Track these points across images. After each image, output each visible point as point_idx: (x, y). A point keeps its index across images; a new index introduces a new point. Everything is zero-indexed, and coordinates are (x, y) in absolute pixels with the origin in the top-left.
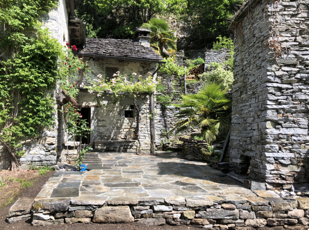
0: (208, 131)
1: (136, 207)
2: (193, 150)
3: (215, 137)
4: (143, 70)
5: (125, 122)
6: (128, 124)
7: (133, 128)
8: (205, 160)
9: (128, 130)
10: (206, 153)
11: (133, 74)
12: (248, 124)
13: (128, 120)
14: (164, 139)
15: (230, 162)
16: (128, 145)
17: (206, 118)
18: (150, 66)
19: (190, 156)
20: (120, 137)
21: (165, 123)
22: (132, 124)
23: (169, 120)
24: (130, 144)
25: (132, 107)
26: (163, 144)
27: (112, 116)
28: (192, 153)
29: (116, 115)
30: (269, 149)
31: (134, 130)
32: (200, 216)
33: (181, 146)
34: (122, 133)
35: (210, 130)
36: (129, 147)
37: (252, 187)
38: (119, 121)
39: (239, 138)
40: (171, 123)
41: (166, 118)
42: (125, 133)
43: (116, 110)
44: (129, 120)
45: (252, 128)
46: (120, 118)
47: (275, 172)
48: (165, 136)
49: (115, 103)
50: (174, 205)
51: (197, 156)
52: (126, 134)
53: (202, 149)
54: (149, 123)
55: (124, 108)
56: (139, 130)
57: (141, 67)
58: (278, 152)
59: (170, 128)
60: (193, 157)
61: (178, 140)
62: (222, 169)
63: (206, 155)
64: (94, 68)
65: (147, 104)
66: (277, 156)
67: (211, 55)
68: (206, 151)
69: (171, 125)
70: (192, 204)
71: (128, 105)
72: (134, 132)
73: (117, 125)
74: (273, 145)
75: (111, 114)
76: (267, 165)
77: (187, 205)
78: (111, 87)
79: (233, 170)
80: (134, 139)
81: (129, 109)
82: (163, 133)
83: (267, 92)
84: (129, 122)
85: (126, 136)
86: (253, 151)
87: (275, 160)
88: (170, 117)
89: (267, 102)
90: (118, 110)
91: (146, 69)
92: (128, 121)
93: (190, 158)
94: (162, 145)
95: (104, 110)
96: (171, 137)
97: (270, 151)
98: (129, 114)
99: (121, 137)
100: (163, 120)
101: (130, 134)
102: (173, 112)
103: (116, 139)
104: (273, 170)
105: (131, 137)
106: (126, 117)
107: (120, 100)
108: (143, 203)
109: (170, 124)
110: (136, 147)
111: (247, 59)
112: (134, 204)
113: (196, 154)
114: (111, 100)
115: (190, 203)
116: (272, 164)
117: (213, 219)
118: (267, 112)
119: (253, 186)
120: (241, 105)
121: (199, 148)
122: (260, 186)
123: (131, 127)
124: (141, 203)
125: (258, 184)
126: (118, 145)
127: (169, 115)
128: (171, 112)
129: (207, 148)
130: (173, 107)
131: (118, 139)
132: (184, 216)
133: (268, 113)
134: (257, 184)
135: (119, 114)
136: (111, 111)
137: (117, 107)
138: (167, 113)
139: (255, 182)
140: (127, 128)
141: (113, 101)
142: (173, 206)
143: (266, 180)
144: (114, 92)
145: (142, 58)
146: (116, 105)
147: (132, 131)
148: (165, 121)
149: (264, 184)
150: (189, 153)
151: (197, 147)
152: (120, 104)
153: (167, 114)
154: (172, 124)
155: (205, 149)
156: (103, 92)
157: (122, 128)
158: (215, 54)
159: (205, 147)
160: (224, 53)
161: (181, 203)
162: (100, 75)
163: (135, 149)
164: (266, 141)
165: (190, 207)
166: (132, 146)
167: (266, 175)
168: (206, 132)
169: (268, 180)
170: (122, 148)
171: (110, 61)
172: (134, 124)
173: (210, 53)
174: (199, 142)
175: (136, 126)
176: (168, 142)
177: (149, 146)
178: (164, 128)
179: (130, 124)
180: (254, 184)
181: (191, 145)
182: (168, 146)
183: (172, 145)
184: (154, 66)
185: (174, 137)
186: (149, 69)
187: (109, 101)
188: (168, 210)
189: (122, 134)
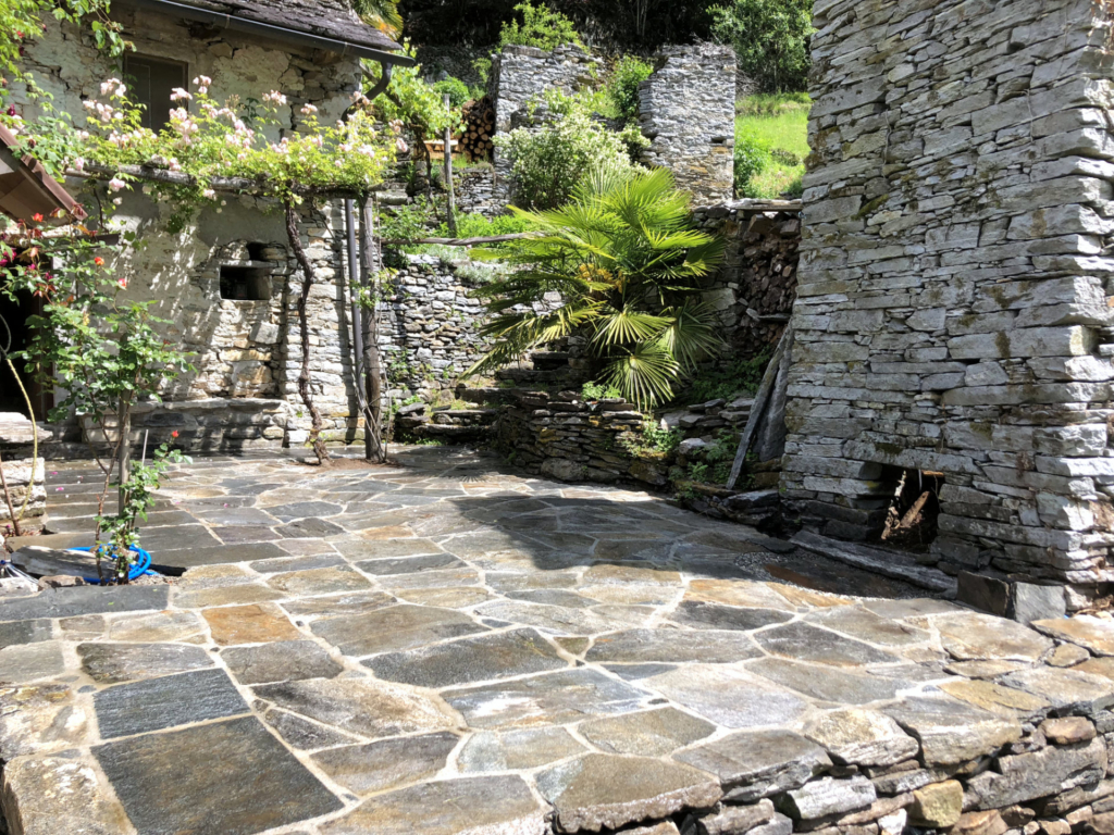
0: (633, 362)
1: (717, 818)
2: (581, 440)
3: (668, 388)
4: (301, 87)
5: (224, 317)
6: (239, 326)
7: (264, 345)
8: (635, 480)
9: (238, 354)
10: (636, 450)
11: (266, 97)
12: (923, 337)
13: (237, 312)
14: (398, 392)
15: (791, 488)
16: (247, 424)
17: (620, 309)
18: (334, 72)
19: (567, 463)
20: (204, 386)
21: (402, 329)
22: (256, 326)
23: (417, 312)
24: (255, 418)
25: (255, 251)
26: (398, 415)
27: (161, 291)
28: (573, 452)
29: (180, 288)
30: (1079, 443)
31: (267, 357)
32: (975, 799)
33: (475, 422)
34: (209, 367)
35: (639, 356)
36: (250, 431)
37: (1020, 608)
38: (198, 315)
39: (855, 395)
40: (424, 329)
41: (403, 306)
42: (226, 368)
43: (183, 264)
44: (244, 309)
45: (949, 355)
46: (201, 302)
47: (1096, 538)
48: (403, 380)
49: (175, 228)
50: (874, 766)
51: (595, 463)
52: (230, 372)
53: (624, 434)
54: (336, 326)
55: (219, 254)
56: (290, 355)
57: (292, 72)
58: (1105, 455)
59: (421, 349)
60: (580, 470)
61: (452, 396)
62: (757, 518)
63: (639, 459)
64: (59, 50)
65: (325, 241)
66: (1105, 473)
67: (521, 64)
68: (640, 443)
69: (423, 334)
70: (949, 750)
71: (238, 241)
72: (266, 363)
73: (189, 332)
74: (1091, 427)
75: (156, 280)
76: (1070, 510)
77: (927, 756)
78: (176, 153)
79: (810, 522)
80: (265, 395)
81: (243, 259)
82: (395, 366)
83: (1074, 199)
84: (244, 319)
85: (228, 381)
86: (958, 449)
87: (1098, 487)
88: (420, 303)
89: (1076, 243)
90: (189, 265)
91: (314, 83)
92: (237, 316)
93: (567, 474)
94: (392, 418)
95: (121, 262)
96: (424, 383)
97: (1081, 451)
98: (238, 284)
99: (205, 389)
100: (393, 313)
101: (247, 373)
102: (431, 281)
103: (181, 397)
104: (1090, 531)
105: (251, 388)
106: (226, 295)
107: (200, 218)
108: (741, 790)
109: (418, 332)
110: (280, 432)
111: (914, 54)
112: (703, 804)
113: (591, 457)
114: (156, 215)
115: (940, 746)
116: (1086, 503)
117: (1023, 804)
118: (1076, 285)
119: (1023, 602)
120: (862, 256)
121: (612, 430)
122: (1046, 601)
123: (254, 344)
124: (734, 793)
125: (1041, 593)
126: (201, 424)
127: (414, 295)
128: (423, 281)
129: (640, 431)
130: (431, 261)
131: (195, 396)
132: (923, 819)
133: (1078, 291)
134: (1037, 593)
135: (197, 280)
136: (157, 268)
137: (187, 250)
138: (407, 284)
139: (1028, 585)
140: (236, 348)
141: (166, 221)
142: (871, 771)
143: (1069, 575)
144: (193, 173)
145: (307, 27)
146: (178, 239)
147: (255, 359)
148: (401, 318)
149: (1060, 589)
150: (563, 453)
151: (600, 427)
152: (200, 235)
153: (408, 288)
154: (428, 332)
155: (633, 436)
156: (136, 168)
157: (209, 347)
158: (538, 62)
159: (633, 427)
160: (568, 63)
161: (904, 751)
162: (116, 86)
163: (277, 438)
164: (1068, 410)
165: (939, 767)
166: (265, 425)
167: (1070, 555)
168: (626, 367)
169: (1075, 574)
170: (218, 436)
171: (143, 25)
172: (269, 329)
173: (518, 59)
174: (604, 406)
175: (274, 340)
176: (419, 406)
177: (341, 422)
178: (397, 348)
179: (247, 329)
180: (1025, 593)
181: (570, 421)
182: (419, 423)
183: (435, 418)
184: (352, 74)
185: (434, 384)
186: (330, 85)
187: (145, 220)
188: (858, 799)
189: (210, 372)
